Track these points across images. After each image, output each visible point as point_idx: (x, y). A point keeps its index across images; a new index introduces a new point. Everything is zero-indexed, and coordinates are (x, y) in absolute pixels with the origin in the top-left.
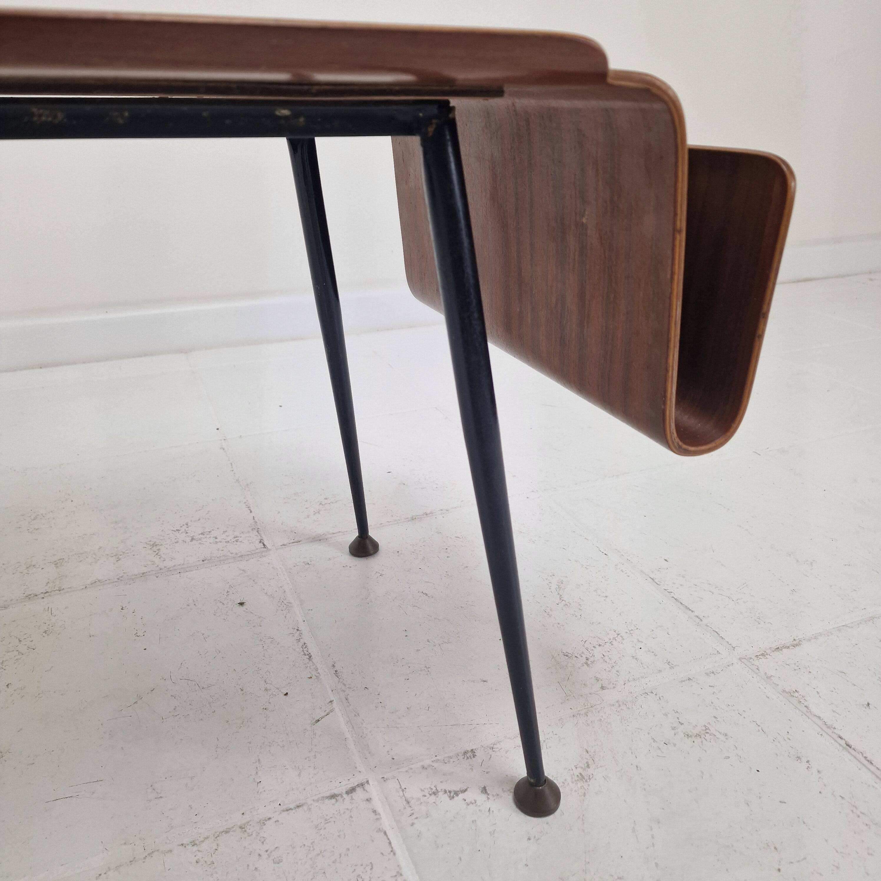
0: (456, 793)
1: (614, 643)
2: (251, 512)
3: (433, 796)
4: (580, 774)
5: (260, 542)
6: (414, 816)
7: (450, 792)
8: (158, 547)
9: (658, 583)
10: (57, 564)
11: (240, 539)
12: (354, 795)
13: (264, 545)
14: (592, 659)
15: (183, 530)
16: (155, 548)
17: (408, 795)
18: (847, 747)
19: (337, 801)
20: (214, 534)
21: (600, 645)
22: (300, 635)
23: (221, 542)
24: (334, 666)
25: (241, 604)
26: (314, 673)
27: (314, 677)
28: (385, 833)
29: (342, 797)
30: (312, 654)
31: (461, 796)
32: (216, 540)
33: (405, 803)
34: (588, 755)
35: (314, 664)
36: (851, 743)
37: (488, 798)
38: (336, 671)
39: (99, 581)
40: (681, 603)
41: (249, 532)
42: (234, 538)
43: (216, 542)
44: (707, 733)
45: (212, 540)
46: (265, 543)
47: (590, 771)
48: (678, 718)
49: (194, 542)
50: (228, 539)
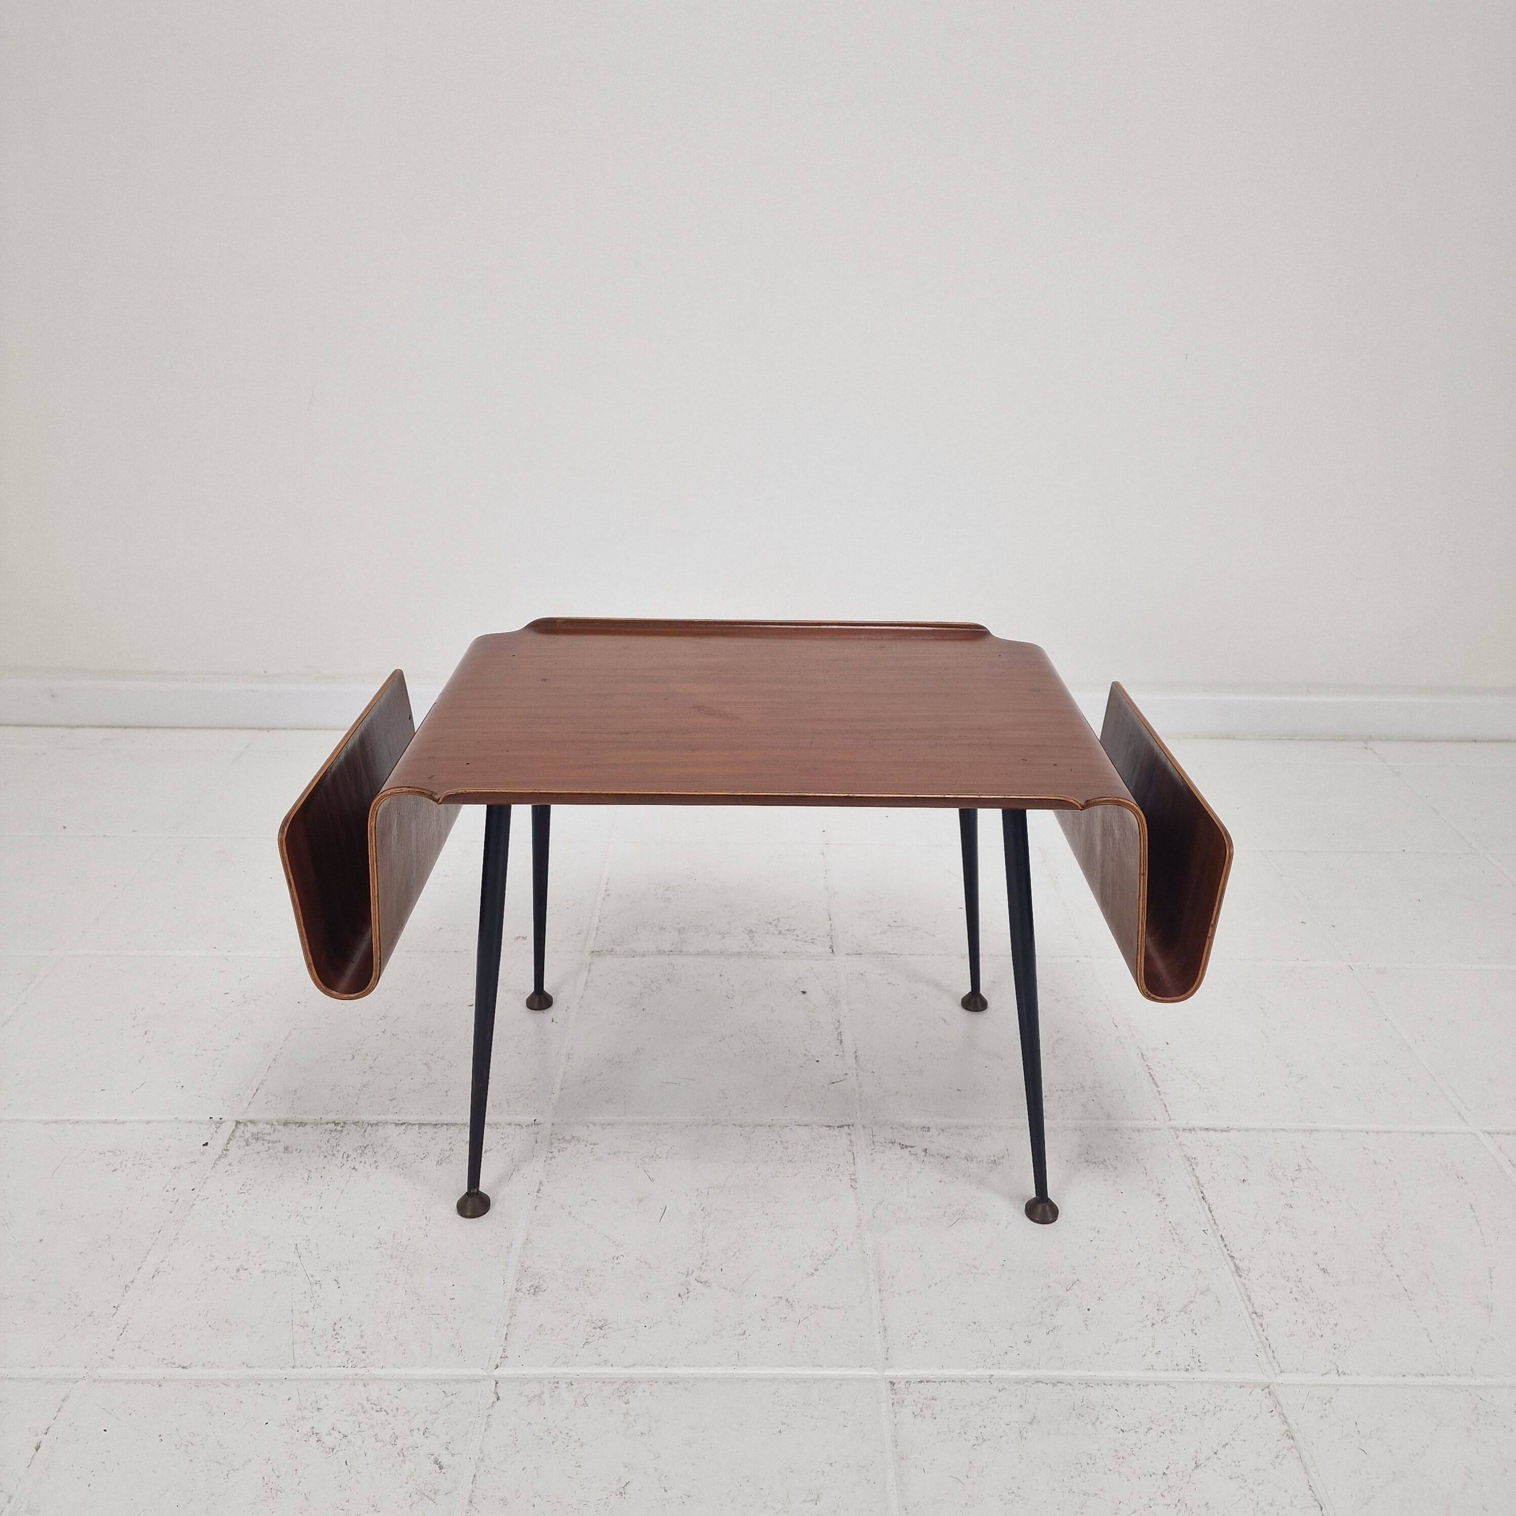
0: (906, 1147)
1: (1075, 1092)
2: (830, 920)
3: (891, 1144)
4: (995, 1160)
5: (830, 947)
6: (874, 1151)
7: (903, 1145)
8: (753, 934)
9: (1145, 1059)
10: (680, 931)
11: (816, 942)
12: (841, 1129)
13: (833, 951)
14: (1049, 1098)
15: (774, 923)
16: (751, 935)
17: (875, 1139)
18: (1202, 1199)
19: (830, 1129)
20: (797, 932)
21: (1062, 1090)
22: (839, 1025)
23: (800, 940)
24: (856, 1052)
25: (804, 992)
26: (841, 1053)
27: (840, 1056)
28: (853, 1154)
29: (834, 1128)
30: (843, 1041)
31: (909, 1149)
32: (798, 938)
33: (872, 1142)
34: (1007, 1152)
35: (842, 1047)
36: (1207, 1197)
37: (926, 1155)
38: (856, 1056)
39: (708, 951)
40: (1153, 1079)
41: (824, 937)
42: (812, 939)
43: (797, 940)
44: (1103, 1163)
45: (795, 937)
46: (834, 950)
47: (1002, 1161)
48: (1088, 1150)
49: (780, 936)
50: (807, 940)
